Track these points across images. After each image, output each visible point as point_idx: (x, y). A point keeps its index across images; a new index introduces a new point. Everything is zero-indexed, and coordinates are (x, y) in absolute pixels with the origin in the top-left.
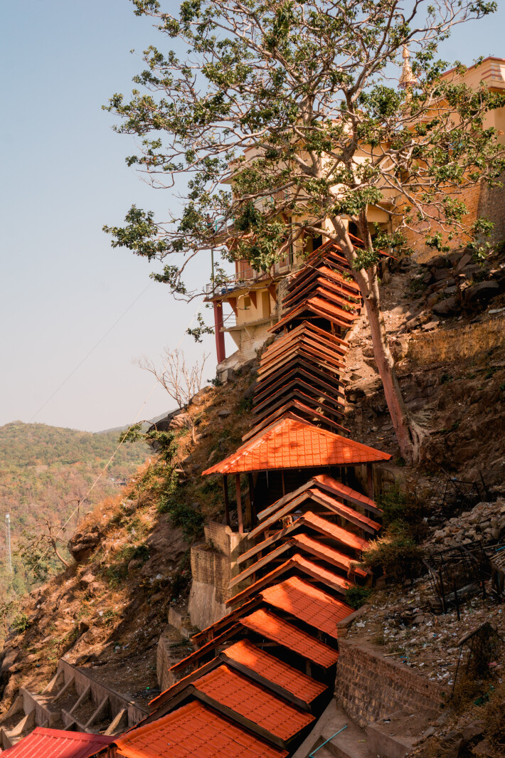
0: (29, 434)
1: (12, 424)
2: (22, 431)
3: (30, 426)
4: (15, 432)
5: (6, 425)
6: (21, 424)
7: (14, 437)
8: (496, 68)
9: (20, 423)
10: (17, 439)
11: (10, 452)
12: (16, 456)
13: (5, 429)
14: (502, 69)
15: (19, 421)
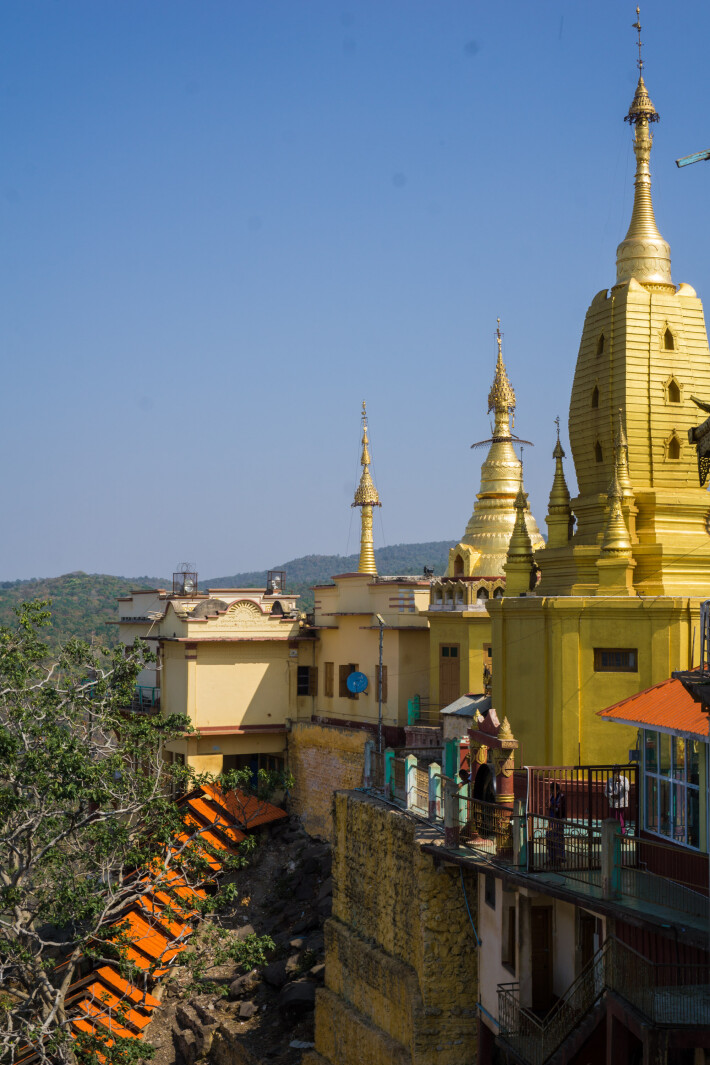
0: (93, 592)
1: (71, 576)
2: (83, 586)
3: (96, 578)
4: (73, 589)
5: (63, 577)
6: (84, 576)
7: (72, 595)
8: (406, 596)
9: (81, 575)
10: (75, 598)
11: (60, 623)
12: (68, 630)
13: (61, 582)
14: (416, 596)
15: (81, 572)
